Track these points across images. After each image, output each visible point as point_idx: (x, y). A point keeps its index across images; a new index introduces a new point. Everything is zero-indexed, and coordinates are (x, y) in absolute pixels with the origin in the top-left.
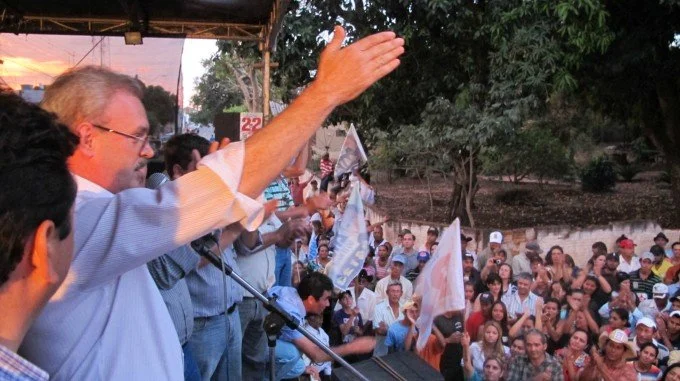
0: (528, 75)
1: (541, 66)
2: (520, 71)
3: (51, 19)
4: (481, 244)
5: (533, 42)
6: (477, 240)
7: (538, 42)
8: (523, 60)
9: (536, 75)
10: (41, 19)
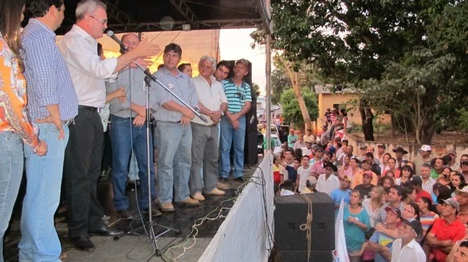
0: (452, 35)
1: (462, 30)
2: (447, 34)
3: (152, 24)
4: (413, 153)
5: (455, 14)
6: (411, 151)
7: (459, 13)
8: (449, 27)
9: (458, 35)
10: (148, 24)
